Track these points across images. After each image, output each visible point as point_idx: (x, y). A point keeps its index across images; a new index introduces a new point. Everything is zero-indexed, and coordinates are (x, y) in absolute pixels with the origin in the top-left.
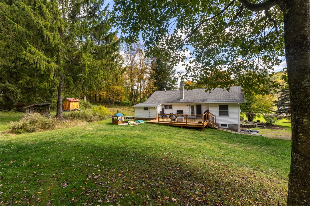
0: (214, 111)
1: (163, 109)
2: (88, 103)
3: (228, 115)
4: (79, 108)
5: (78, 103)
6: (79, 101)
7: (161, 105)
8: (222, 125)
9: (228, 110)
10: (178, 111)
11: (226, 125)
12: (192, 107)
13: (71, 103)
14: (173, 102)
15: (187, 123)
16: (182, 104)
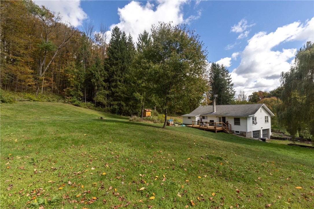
0: (231, 122)
1: (201, 119)
2: (157, 112)
3: (240, 125)
4: (151, 115)
5: (150, 112)
6: (151, 111)
7: (200, 116)
8: (236, 132)
9: (240, 121)
10: (210, 121)
11: (238, 132)
12: (220, 118)
13: (147, 112)
14: (207, 114)
15: (207, 127)
16: (213, 116)
